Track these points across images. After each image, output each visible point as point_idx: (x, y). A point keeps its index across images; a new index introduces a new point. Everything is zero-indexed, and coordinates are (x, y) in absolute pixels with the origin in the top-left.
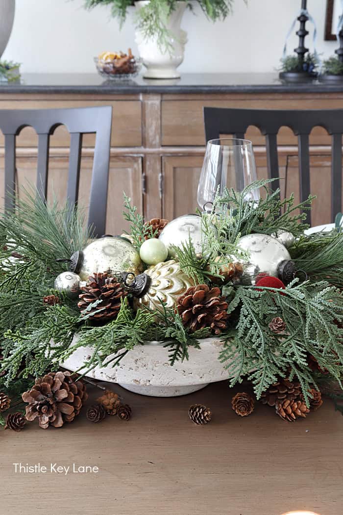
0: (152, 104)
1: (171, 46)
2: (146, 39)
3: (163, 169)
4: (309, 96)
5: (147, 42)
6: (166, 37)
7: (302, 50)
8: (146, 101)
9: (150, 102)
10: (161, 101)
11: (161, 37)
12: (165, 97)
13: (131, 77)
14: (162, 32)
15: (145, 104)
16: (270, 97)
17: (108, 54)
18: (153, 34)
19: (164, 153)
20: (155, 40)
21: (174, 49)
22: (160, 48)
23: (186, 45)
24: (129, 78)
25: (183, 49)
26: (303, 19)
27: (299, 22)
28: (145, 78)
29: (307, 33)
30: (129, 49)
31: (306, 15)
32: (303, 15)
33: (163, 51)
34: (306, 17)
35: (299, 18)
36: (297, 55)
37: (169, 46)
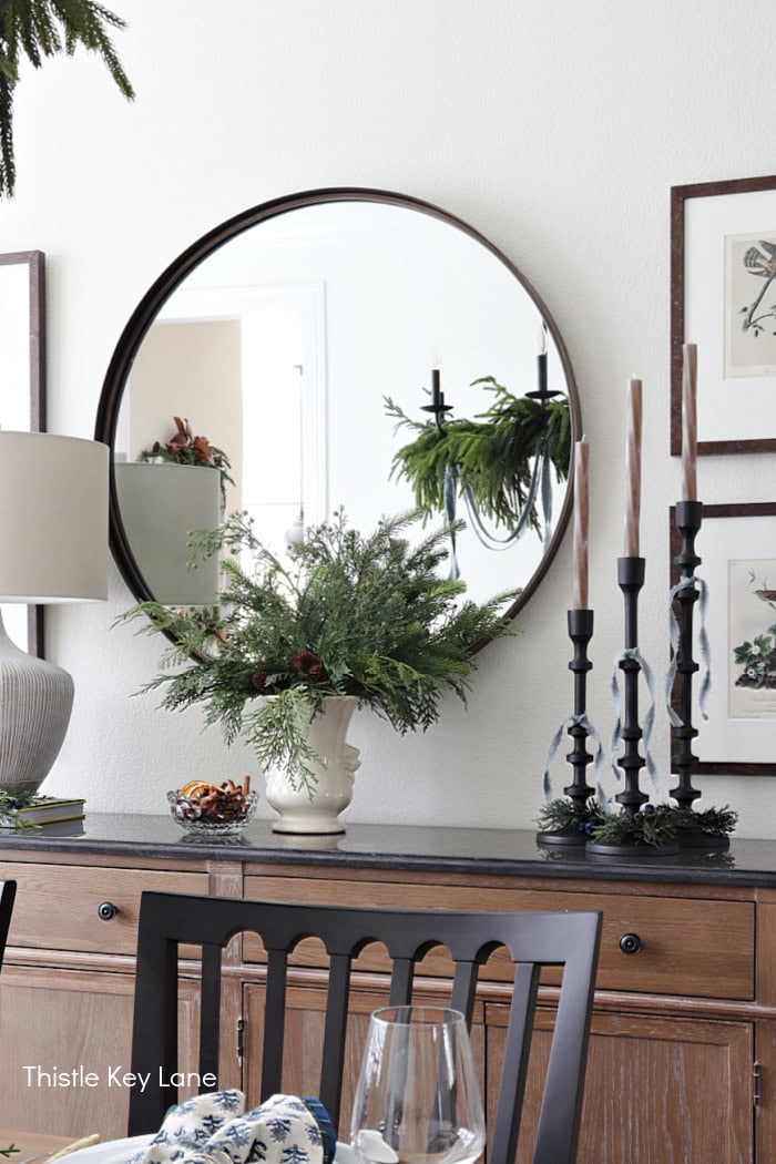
0: (227, 881)
1: (312, 775)
2: (265, 764)
3: (245, 1007)
4: (521, 883)
6: (303, 758)
7: (582, 791)
8: (218, 875)
9: (224, 877)
10: (244, 876)
12: (250, 868)
14: (297, 750)
15: (215, 879)
16: (445, 879)
17: (200, 784)
18: (280, 753)
19: (247, 976)
20: (283, 765)
21: (317, 781)
22: (291, 779)
23: (356, 773)
24: (234, 830)
25: (352, 779)
26: (580, 733)
27: (572, 738)
28: (276, 832)
29: (590, 758)
30: (248, 779)
31: (584, 725)
32: (577, 725)
33: (297, 784)
34: (584, 729)
35: (570, 730)
36: (570, 800)
37: (308, 777)
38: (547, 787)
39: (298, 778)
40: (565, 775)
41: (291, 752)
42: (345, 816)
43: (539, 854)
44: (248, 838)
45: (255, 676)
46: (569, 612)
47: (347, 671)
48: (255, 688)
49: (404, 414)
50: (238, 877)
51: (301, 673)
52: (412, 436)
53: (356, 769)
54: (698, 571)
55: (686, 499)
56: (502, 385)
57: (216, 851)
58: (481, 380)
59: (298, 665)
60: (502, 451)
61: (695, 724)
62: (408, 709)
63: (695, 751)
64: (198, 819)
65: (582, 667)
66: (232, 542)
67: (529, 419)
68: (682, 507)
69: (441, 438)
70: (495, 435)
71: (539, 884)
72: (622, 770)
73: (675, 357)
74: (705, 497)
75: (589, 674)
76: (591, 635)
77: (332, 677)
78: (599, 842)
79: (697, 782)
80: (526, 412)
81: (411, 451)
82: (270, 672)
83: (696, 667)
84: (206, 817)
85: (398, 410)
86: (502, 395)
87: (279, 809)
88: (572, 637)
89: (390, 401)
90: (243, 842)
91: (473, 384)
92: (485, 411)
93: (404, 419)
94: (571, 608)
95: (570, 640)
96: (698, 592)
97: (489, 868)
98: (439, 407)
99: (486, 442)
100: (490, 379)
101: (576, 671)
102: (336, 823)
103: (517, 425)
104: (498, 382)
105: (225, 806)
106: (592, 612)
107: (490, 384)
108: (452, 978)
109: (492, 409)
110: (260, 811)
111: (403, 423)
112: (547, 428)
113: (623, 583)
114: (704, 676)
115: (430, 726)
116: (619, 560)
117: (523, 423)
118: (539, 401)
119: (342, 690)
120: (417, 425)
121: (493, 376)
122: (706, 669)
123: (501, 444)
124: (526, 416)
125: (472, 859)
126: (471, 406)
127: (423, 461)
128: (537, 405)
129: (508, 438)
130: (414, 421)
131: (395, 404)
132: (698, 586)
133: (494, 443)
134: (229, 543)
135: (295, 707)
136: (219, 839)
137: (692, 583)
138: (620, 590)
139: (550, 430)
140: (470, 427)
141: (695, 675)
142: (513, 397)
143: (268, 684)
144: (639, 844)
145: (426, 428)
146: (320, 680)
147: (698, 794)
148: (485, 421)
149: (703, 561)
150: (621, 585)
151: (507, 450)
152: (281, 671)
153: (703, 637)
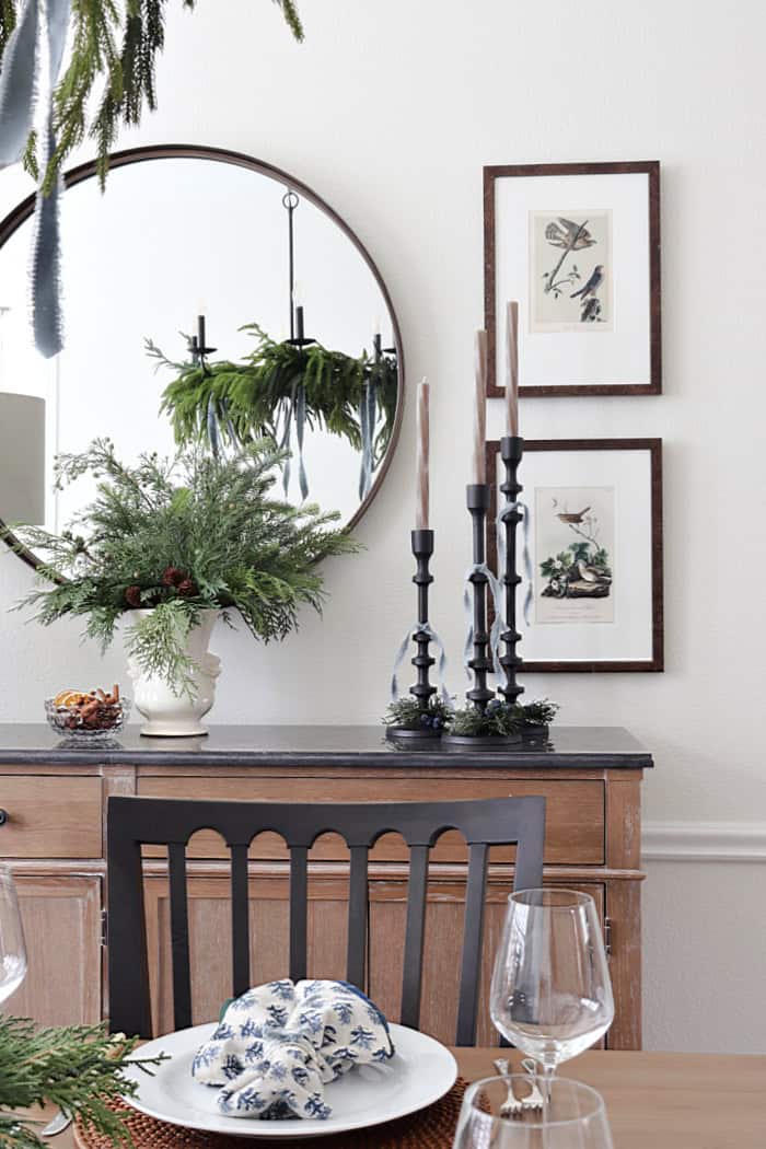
0: (121, 783)
1: (192, 682)
2: (148, 673)
5: (150, 676)
6: (182, 667)
7: (425, 691)
8: (110, 778)
9: (116, 780)
10: (137, 777)
11: (173, 669)
12: (144, 771)
13: (110, 734)
14: (177, 660)
15: (107, 783)
17: (74, 694)
18: (160, 663)
20: (165, 674)
21: (197, 688)
22: (172, 687)
23: (218, 679)
24: (109, 736)
25: (214, 687)
26: (423, 640)
27: (416, 644)
28: (143, 736)
29: (432, 662)
30: (117, 688)
31: (428, 632)
32: (421, 633)
33: (178, 691)
34: (428, 636)
35: (415, 638)
36: (415, 698)
37: (189, 684)
38: (394, 688)
39: (179, 686)
40: (411, 678)
41: (171, 662)
42: (208, 720)
43: (388, 748)
44: (121, 743)
45: (128, 591)
46: (413, 533)
47: (223, 585)
48: (128, 603)
49: (164, 353)
50: (131, 780)
51: (173, 588)
52: (174, 376)
53: (217, 675)
54: (519, 497)
55: (510, 435)
56: (265, 331)
57: (111, 756)
58: (246, 327)
59: (167, 581)
60: (266, 390)
61: (518, 631)
62: (268, 620)
63: (518, 654)
64: (81, 727)
65: (424, 581)
66: (97, 466)
67: (290, 362)
68: (507, 442)
69: (205, 377)
70: (258, 375)
71: (416, 774)
72: (472, 671)
73: (489, 313)
74: (526, 433)
75: (431, 586)
76: (432, 552)
77: (204, 591)
78: (455, 734)
79: (520, 681)
80: (287, 356)
81: (178, 388)
82: (144, 587)
83: (519, 580)
84: (87, 726)
85: (158, 351)
86: (265, 341)
87: (147, 715)
88: (415, 554)
89: (151, 344)
90: (117, 746)
91: (240, 330)
92: (248, 355)
93: (163, 360)
94: (415, 529)
95: (413, 556)
96: (521, 515)
97: (372, 762)
98: (199, 348)
99: (250, 382)
100: (255, 326)
101: (419, 584)
102: (199, 726)
103: (279, 367)
104: (261, 329)
105: (103, 715)
106: (432, 532)
107: (254, 331)
108: (407, 862)
109: (256, 352)
110: (131, 718)
111: (162, 363)
112: (305, 370)
113: (472, 506)
114: (527, 588)
115: (287, 635)
116: (468, 487)
117: (284, 365)
118: (298, 348)
119: (216, 604)
120: (177, 366)
121: (257, 323)
122: (528, 582)
123: (264, 384)
124: (286, 360)
125: (357, 754)
126: (234, 348)
127: (190, 398)
128: (295, 350)
129: (270, 379)
130: (173, 362)
131: (155, 345)
132: (520, 510)
133: (258, 383)
134: (92, 467)
135: (173, 621)
136: (97, 744)
137: (515, 508)
138: (468, 512)
139: (308, 373)
140: (232, 368)
141: (518, 587)
142: (273, 343)
143: (143, 599)
144: (493, 735)
145: (184, 368)
146: (191, 595)
147: (521, 691)
148: (247, 363)
149: (524, 488)
150: (470, 509)
151: (270, 388)
152: (153, 586)
153: (526, 554)
